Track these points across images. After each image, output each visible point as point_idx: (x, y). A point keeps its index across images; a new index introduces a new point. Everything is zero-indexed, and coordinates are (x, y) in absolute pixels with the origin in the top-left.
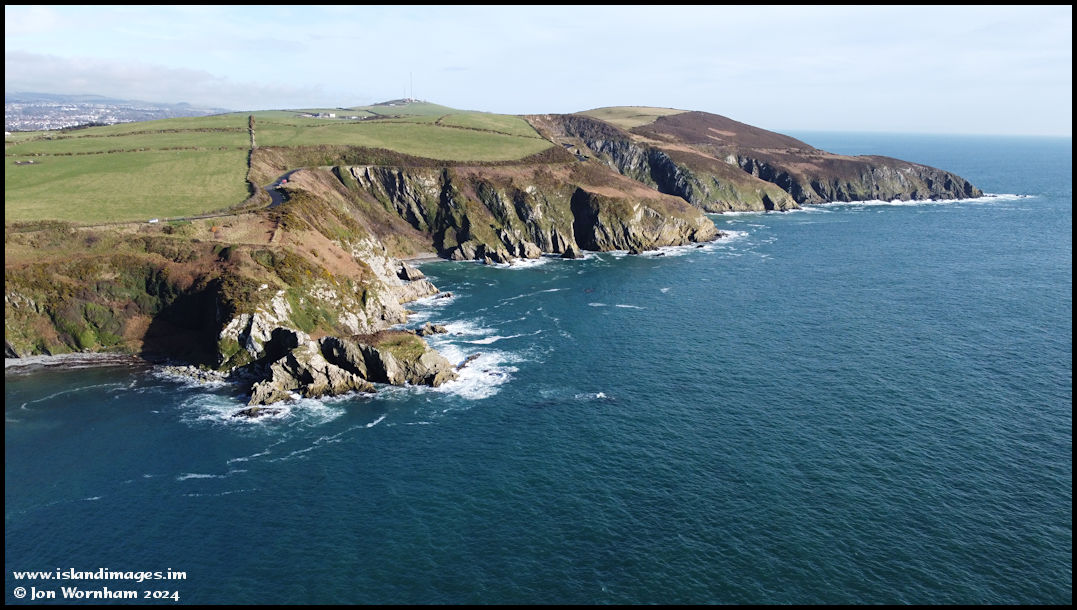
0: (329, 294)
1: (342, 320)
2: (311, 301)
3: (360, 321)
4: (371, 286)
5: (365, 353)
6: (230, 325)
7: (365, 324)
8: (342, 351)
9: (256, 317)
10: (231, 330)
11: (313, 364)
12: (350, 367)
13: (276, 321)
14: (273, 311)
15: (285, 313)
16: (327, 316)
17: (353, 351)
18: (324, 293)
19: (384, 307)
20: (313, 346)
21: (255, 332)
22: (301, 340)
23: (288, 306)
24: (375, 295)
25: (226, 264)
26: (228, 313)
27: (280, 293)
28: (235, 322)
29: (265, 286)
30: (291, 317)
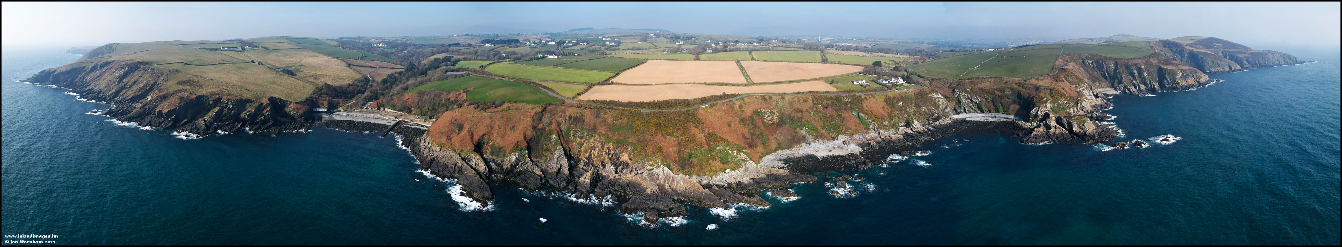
0: (1065, 102)
1: (1068, 110)
2: (1059, 104)
3: (1074, 111)
4: (1080, 100)
5: (1068, 122)
6: (1033, 110)
7: (1076, 112)
8: (1062, 120)
9: (1040, 108)
10: (1033, 111)
11: (1052, 124)
12: (1063, 126)
13: (1046, 109)
14: (1046, 107)
15: (1049, 107)
16: (1064, 109)
17: (1065, 121)
18: (1063, 101)
19: (1083, 107)
20: (1054, 118)
21: (1039, 112)
22: (1050, 116)
23: (1051, 105)
24: (1081, 103)
25: (1037, 92)
26: (1034, 106)
27: (1049, 101)
28: (1035, 109)
29: (1046, 99)
30: (1051, 108)
